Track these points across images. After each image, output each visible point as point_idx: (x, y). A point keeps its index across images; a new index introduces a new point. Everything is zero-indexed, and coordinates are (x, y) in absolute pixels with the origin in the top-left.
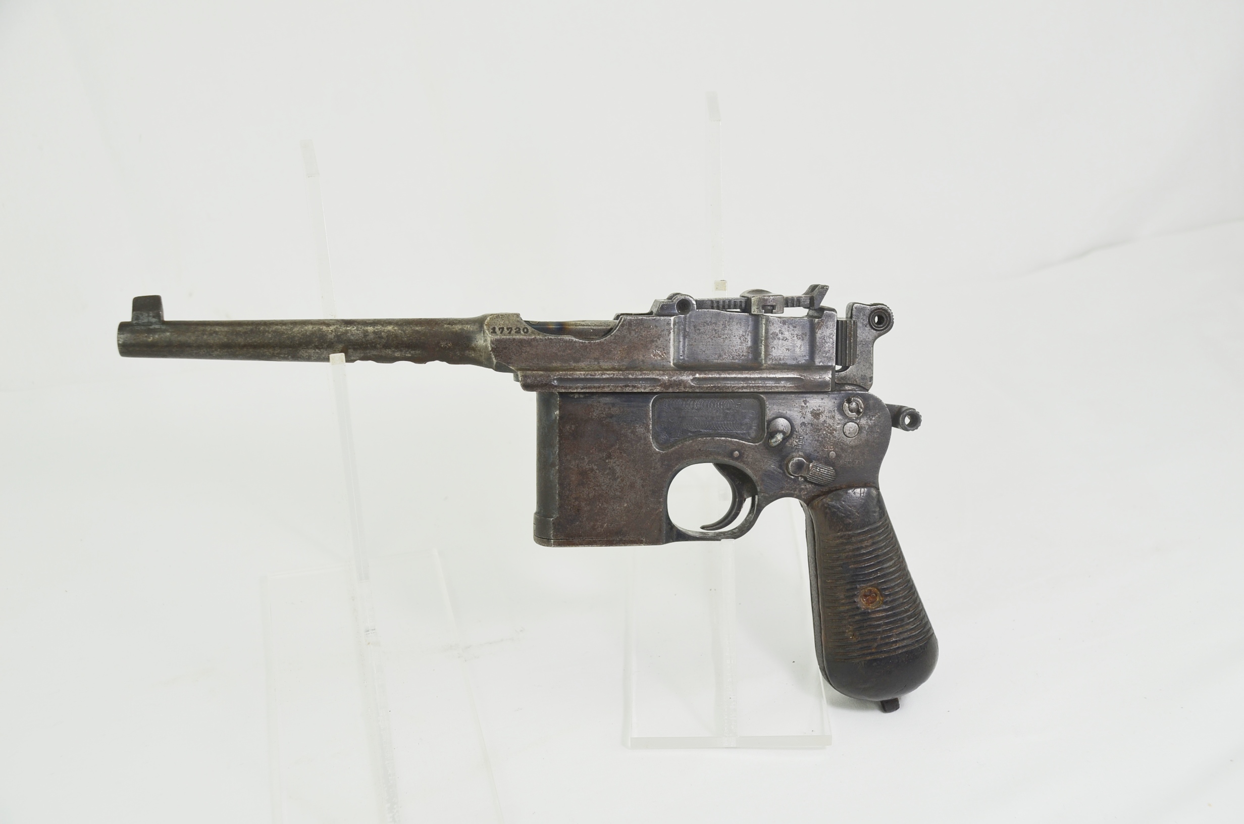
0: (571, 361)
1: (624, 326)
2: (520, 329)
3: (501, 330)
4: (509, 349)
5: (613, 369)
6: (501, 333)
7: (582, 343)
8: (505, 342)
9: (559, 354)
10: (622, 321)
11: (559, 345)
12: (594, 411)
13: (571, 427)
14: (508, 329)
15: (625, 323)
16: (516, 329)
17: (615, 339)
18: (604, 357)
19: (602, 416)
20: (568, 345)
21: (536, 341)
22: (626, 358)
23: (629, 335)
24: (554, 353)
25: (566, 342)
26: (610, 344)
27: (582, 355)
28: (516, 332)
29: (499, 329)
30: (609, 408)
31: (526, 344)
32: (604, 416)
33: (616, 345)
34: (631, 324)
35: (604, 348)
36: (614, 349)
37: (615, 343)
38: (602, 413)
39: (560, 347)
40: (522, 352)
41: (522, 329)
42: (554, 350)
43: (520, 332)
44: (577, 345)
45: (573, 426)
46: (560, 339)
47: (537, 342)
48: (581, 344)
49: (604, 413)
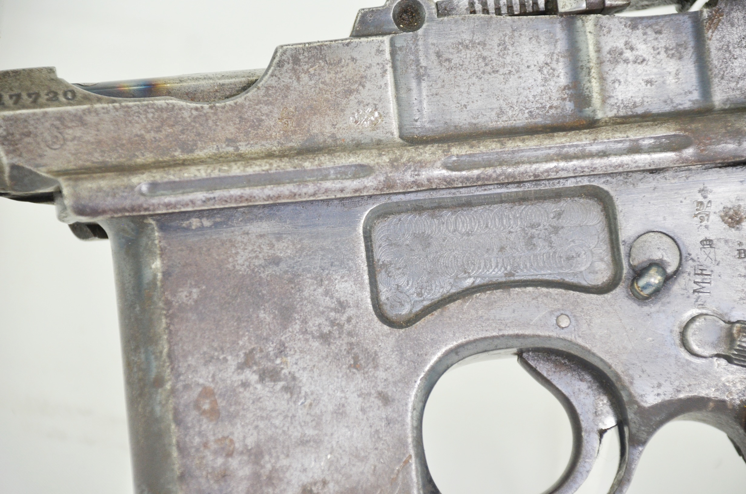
0: (176, 150)
1: (283, 66)
2: (56, 94)
3: (14, 98)
4: (36, 136)
5: (270, 155)
6: (16, 103)
7: (197, 109)
8: (26, 121)
9: (148, 136)
10: (278, 54)
11: (146, 118)
12: (237, 253)
13: (190, 293)
14: (29, 95)
15: (283, 58)
16: (47, 95)
17: (267, 95)
18: (247, 133)
19: (257, 262)
20: (165, 116)
21: (93, 114)
22: (294, 132)
23: (295, 83)
24: (137, 135)
25: (161, 109)
26: (258, 107)
27: (199, 134)
28: (48, 100)
29: (11, 97)
30: (272, 246)
31: (72, 121)
32: (262, 262)
33: (270, 107)
34: (299, 60)
35: (246, 116)
36: (267, 115)
37: (267, 103)
38: (257, 257)
39: (149, 121)
40: (65, 140)
41: (61, 93)
42: (137, 129)
43: (57, 99)
44: (186, 114)
45: (195, 290)
46: (147, 105)
47: (97, 114)
48: (195, 113)
49: (261, 256)
